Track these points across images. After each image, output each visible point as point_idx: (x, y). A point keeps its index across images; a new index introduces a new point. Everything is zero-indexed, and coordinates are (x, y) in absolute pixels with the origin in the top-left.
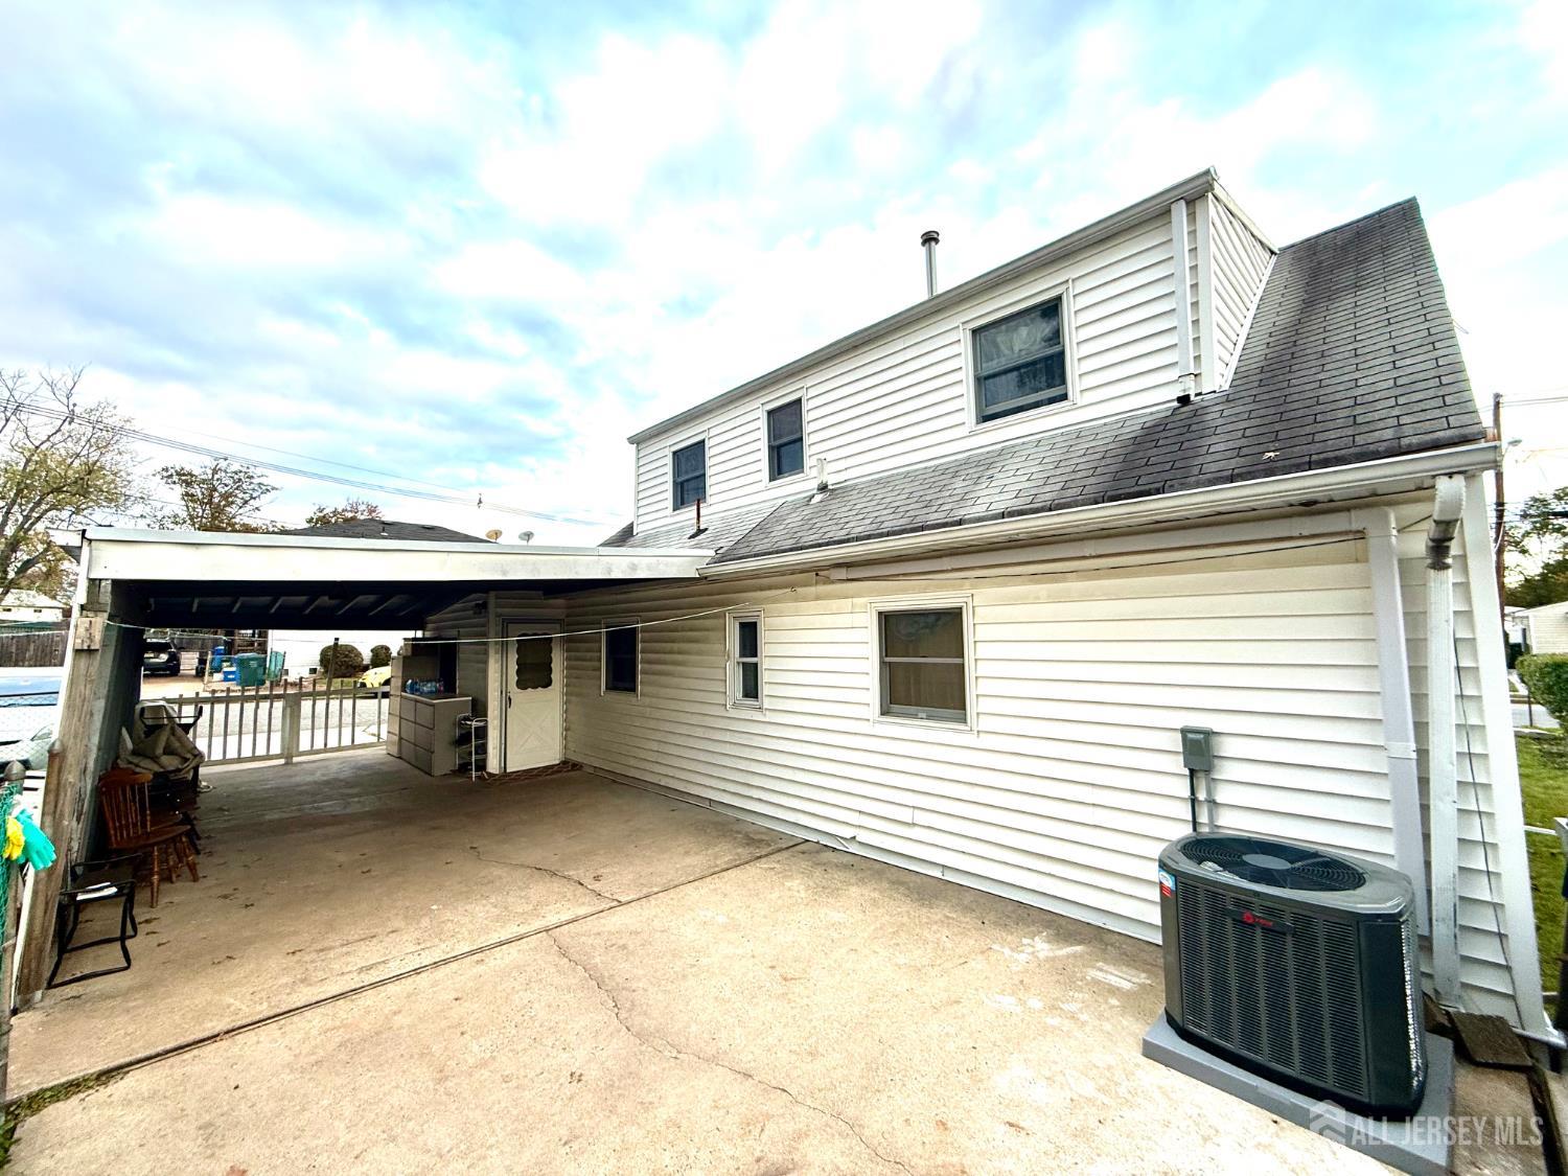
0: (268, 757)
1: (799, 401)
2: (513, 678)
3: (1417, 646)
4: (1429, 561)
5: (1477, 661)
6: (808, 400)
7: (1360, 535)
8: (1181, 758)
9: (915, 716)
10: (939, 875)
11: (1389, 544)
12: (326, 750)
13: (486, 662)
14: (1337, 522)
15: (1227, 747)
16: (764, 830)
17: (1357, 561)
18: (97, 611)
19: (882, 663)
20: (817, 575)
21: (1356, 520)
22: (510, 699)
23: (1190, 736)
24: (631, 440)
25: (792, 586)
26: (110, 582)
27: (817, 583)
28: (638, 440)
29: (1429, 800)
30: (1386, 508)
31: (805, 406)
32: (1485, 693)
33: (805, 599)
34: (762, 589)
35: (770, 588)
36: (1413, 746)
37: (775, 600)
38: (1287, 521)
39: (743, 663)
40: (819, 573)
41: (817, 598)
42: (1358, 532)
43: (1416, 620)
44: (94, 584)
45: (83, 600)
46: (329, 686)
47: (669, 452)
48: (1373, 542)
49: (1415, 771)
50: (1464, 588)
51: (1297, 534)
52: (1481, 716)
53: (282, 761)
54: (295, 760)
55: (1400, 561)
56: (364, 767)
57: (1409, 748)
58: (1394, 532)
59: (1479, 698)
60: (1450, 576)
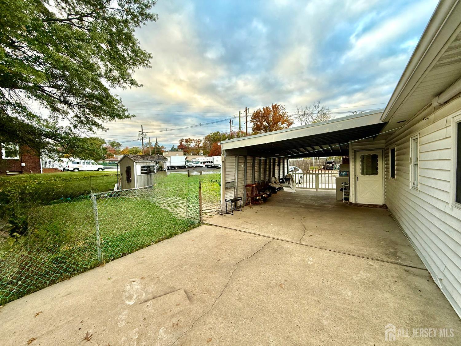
0: (312, 188)
2: (359, 171)
12: (325, 189)
22: (358, 178)
27: (434, 111)
33: (430, 123)
34: (419, 121)
37: (423, 127)
41: (434, 121)
46: (325, 172)
53: (316, 190)
54: (318, 190)
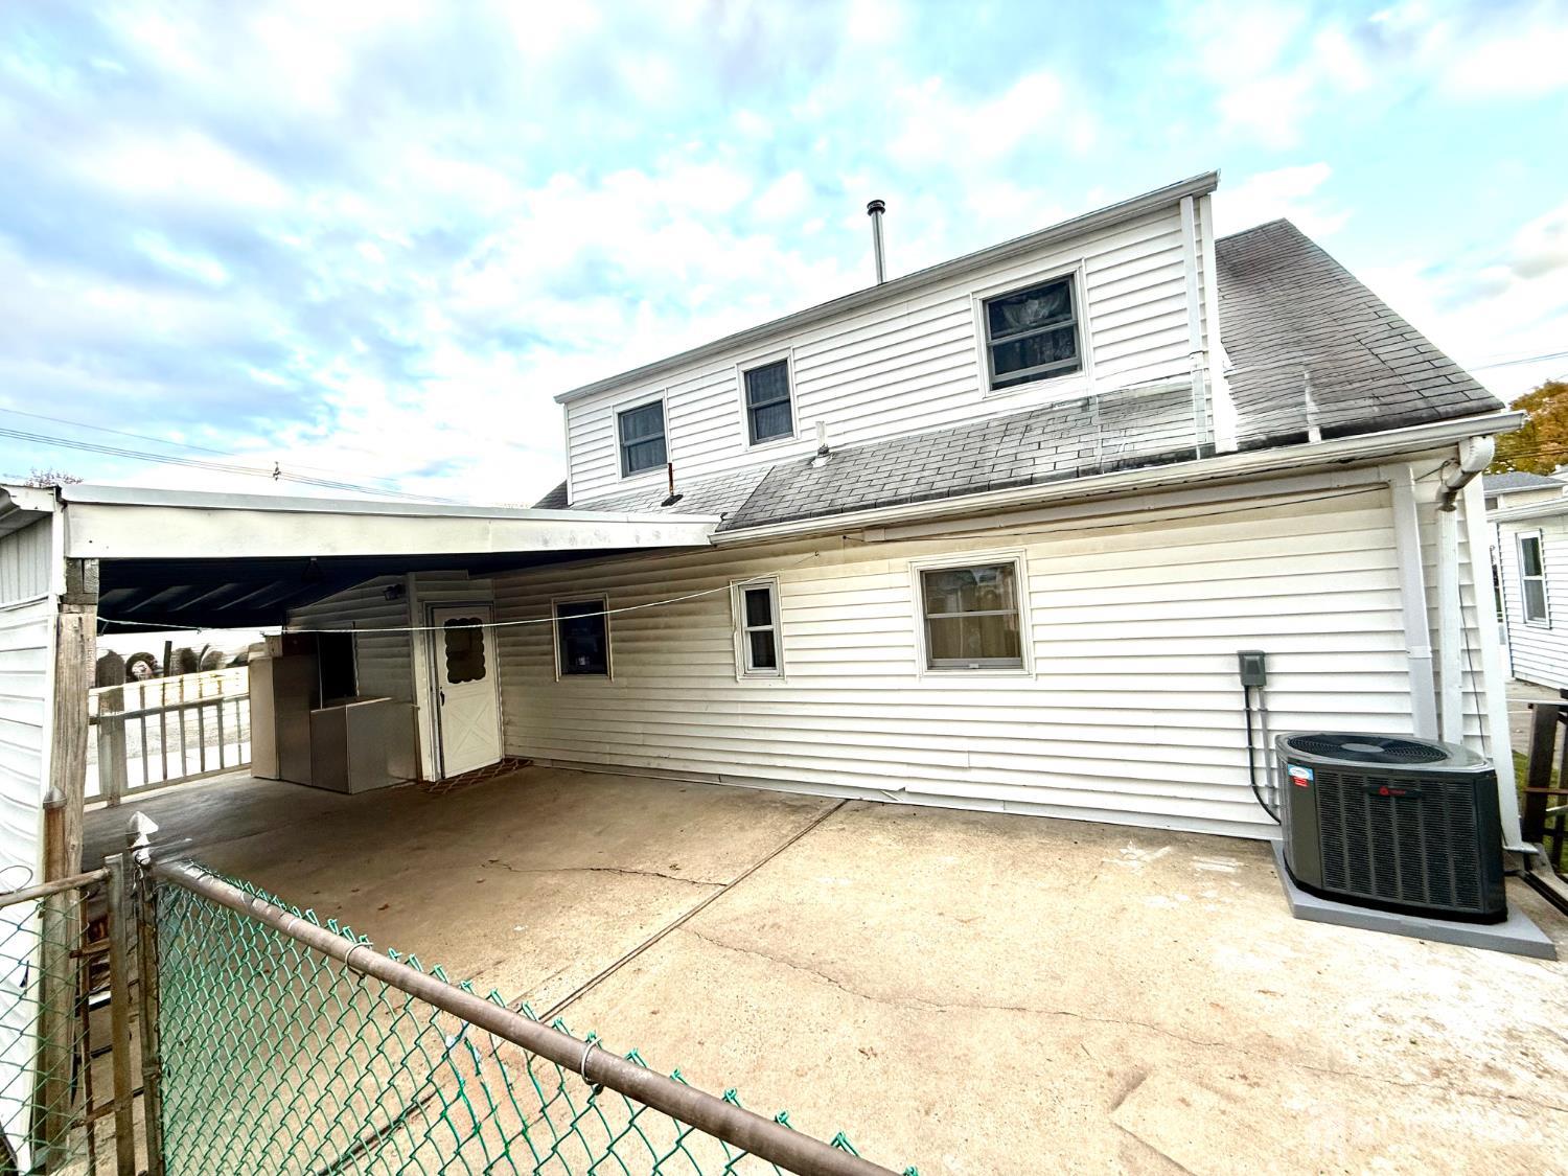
1: (785, 362)
2: (444, 671)
3: (1430, 569)
4: (1440, 505)
5: (1472, 580)
6: (795, 361)
7: (1385, 486)
8: (1238, 679)
9: (966, 668)
10: (1001, 810)
11: (1410, 492)
12: (166, 782)
13: (410, 655)
14: (1369, 476)
15: (1275, 665)
16: (796, 796)
17: (1381, 507)
18: (82, 605)
19: (926, 620)
20: (845, 538)
21: (1384, 473)
22: (443, 696)
23: (1247, 658)
24: (559, 399)
25: (816, 550)
26: (97, 561)
27: (845, 546)
28: (569, 400)
29: (1441, 689)
30: (1407, 464)
31: (792, 369)
32: (1479, 603)
33: (831, 562)
34: (775, 555)
35: (786, 553)
36: (1430, 649)
37: (795, 566)
38: (1328, 475)
39: (752, 633)
40: (848, 536)
41: (847, 561)
42: (1385, 483)
43: (1430, 549)
44: (75, 565)
45: (63, 590)
47: (613, 414)
48: (1397, 491)
49: (1431, 666)
50: (1463, 525)
51: (1335, 486)
52: (1476, 620)
53: (104, 804)
54: (124, 800)
55: (1417, 504)
56: (236, 797)
57: (1426, 651)
58: (1413, 483)
59: (1474, 607)
60: (1455, 515)
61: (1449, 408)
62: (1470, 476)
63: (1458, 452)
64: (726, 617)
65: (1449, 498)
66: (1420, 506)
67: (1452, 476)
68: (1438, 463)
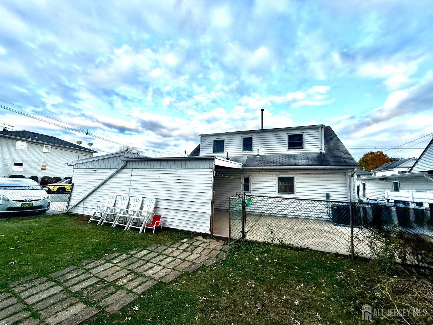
1: (251, 138)
3: (350, 184)
5: (354, 186)
8: (326, 197)
9: (285, 193)
11: (348, 174)
14: (343, 171)
15: (331, 195)
16: (252, 214)
17: (345, 175)
19: (278, 185)
20: (265, 170)
23: (327, 194)
25: (259, 172)
27: (265, 172)
28: (202, 136)
30: (347, 170)
31: (253, 139)
33: (262, 174)
34: (251, 171)
35: (253, 171)
38: (338, 170)
39: (245, 185)
41: (265, 174)
42: (345, 172)
45: (214, 168)
47: (212, 140)
51: (339, 172)
52: (355, 191)
61: (353, 164)
62: (354, 173)
63: (353, 170)
64: (240, 181)
65: (352, 175)
66: (349, 176)
67: (353, 172)
68: (351, 171)
